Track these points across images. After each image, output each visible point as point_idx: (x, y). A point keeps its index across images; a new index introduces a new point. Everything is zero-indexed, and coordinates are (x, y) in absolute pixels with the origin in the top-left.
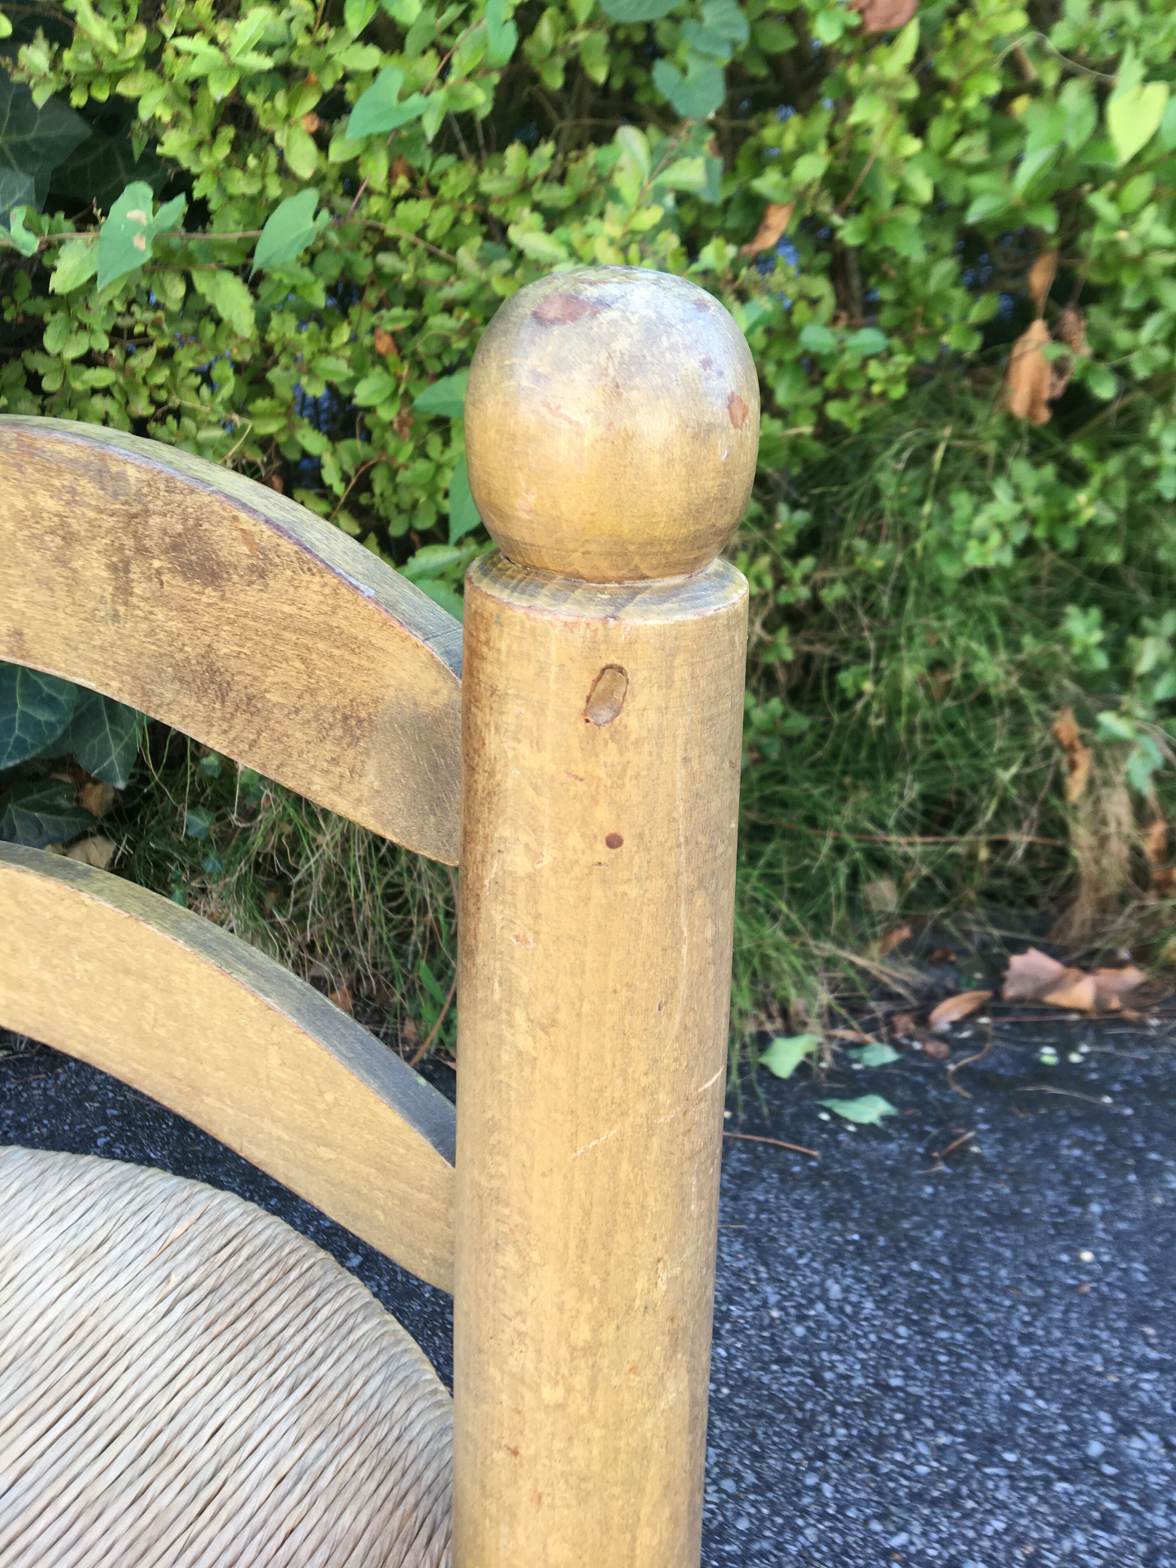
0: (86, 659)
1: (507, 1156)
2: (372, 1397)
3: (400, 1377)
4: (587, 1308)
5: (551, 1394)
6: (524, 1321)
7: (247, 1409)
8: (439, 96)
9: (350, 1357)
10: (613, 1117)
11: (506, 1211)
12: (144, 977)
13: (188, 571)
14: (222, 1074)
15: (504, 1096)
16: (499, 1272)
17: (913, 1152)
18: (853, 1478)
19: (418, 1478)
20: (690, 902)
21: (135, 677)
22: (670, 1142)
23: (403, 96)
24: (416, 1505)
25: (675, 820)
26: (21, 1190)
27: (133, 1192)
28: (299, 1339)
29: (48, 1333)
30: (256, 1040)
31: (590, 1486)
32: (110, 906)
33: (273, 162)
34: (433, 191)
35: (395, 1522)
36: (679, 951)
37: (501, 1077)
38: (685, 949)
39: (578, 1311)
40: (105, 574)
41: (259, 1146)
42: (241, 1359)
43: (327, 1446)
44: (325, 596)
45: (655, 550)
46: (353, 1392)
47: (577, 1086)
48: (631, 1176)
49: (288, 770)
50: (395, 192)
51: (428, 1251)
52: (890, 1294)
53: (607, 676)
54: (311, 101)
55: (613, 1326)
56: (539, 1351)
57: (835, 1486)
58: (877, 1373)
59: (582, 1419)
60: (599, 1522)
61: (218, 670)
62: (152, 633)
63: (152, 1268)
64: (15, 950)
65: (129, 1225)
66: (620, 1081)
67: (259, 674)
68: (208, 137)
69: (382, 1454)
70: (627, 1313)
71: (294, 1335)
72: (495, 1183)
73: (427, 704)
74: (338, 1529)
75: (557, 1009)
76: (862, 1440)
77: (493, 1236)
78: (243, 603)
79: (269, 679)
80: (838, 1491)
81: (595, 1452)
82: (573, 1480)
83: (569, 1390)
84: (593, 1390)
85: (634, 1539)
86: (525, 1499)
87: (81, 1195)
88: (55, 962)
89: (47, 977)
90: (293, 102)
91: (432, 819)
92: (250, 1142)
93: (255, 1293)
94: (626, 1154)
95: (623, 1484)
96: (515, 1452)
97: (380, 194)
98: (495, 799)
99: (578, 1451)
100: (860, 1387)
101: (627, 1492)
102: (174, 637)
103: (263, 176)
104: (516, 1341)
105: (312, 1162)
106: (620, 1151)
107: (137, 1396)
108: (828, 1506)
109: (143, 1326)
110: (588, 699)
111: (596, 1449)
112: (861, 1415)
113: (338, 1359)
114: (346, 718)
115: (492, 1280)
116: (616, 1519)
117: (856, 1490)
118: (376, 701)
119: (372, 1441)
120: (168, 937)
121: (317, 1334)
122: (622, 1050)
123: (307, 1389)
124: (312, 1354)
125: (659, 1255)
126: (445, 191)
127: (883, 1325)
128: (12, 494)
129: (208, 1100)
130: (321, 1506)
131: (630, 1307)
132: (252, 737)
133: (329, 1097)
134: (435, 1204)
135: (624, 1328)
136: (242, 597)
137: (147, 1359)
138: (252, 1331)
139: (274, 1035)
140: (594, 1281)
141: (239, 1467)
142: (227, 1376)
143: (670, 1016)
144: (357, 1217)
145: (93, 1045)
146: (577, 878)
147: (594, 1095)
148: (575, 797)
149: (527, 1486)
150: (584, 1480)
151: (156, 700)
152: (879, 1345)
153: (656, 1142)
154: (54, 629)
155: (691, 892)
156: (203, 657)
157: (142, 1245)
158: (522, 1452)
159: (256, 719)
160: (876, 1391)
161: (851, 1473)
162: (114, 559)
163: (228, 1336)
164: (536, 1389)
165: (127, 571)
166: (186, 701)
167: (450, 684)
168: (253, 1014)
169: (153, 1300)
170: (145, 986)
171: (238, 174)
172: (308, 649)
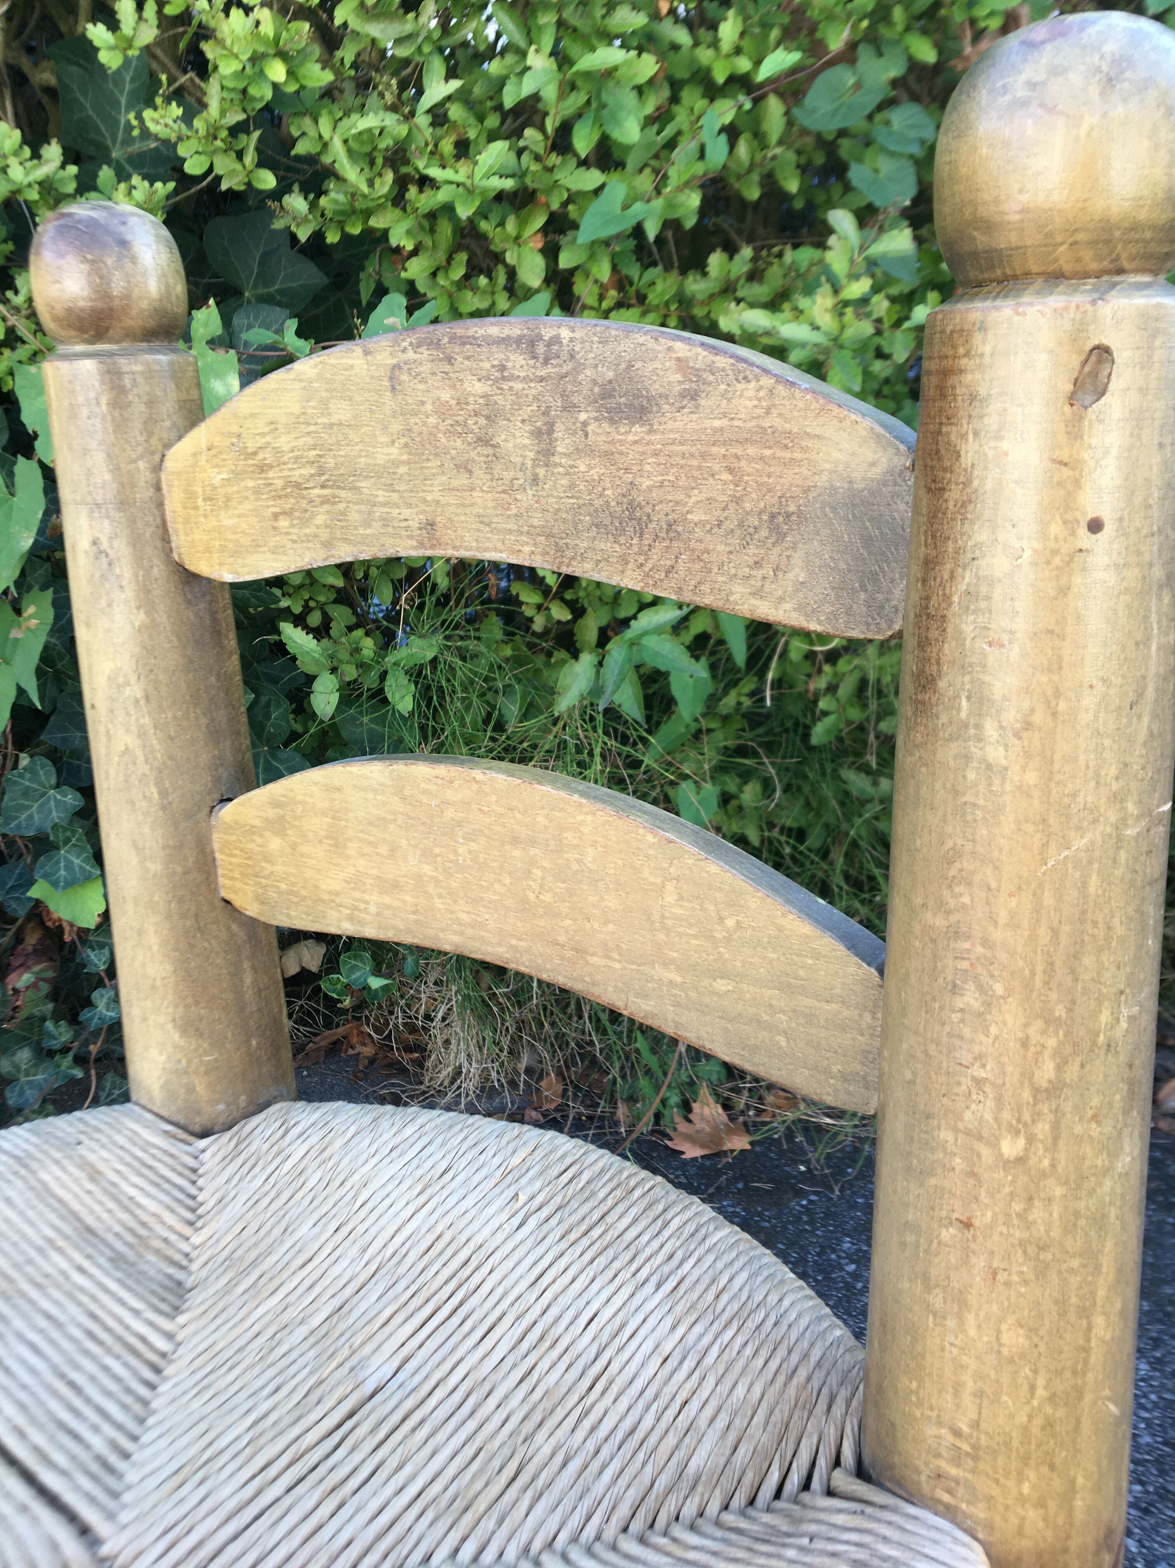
0: (499, 532)
1: (969, 884)
2: (740, 1290)
3: (765, 1273)
4: (1052, 1042)
5: (1011, 1147)
6: (983, 1066)
7: (618, 1301)
8: (658, 203)
9: (711, 1258)
10: (1085, 824)
11: (967, 945)
12: (533, 842)
13: (614, 415)
14: (611, 927)
15: (969, 818)
16: (955, 1017)
17: (1163, 1222)
18: (1158, 1533)
19: (806, 1356)
20: (1160, 598)
21: (549, 536)
22: (1136, 859)
23: (626, 207)
24: (809, 1379)
25: (1150, 507)
26: (357, 1133)
27: (466, 1131)
28: (656, 1244)
29: (407, 1245)
30: (652, 879)
31: (1048, 1256)
32: (502, 776)
33: (501, 278)
34: (641, 299)
35: (792, 1391)
36: (1149, 648)
37: (968, 798)
38: (1154, 648)
39: (1043, 1046)
40: (527, 442)
41: (647, 996)
42: (602, 1261)
43: (706, 1330)
44: (759, 400)
45: (1137, 236)
46: (721, 1286)
47: (1050, 791)
48: (1100, 892)
49: (705, 588)
50: (605, 305)
51: (835, 1069)
52: (1163, 1356)
53: (1093, 358)
54: (539, 221)
55: (1076, 1066)
56: (999, 1100)
57: (1139, 1541)
58: (1165, 1431)
59: (1043, 1175)
60: (1056, 1302)
61: (639, 505)
62: (572, 486)
63: (497, 1190)
64: (394, 849)
65: (469, 1156)
66: (1092, 784)
67: (682, 497)
68: (444, 263)
69: (763, 1336)
70: (1091, 1050)
71: (649, 1242)
72: (953, 918)
73: (863, 479)
74: (734, 1399)
75: (1032, 711)
76: (1160, 1496)
77: (950, 978)
78: (672, 431)
79: (693, 499)
80: (1144, 1546)
81: (1055, 1215)
82: (1032, 1250)
83: (1031, 1139)
84: (1056, 1139)
85: (1090, 1328)
86: (978, 1279)
87: (417, 1135)
88: (437, 851)
89: (427, 870)
90: (522, 224)
91: (863, 596)
92: (637, 995)
93: (604, 1208)
94: (1096, 866)
95: (1081, 1256)
96: (967, 1225)
97: (591, 308)
98: (970, 507)
99: (1037, 1213)
100: (1148, 1444)
101: (1085, 1266)
102: (593, 484)
103: (493, 293)
104: (974, 1091)
105: (707, 1000)
106: (1090, 862)
107: (505, 1294)
108: (1135, 1560)
109: (500, 1237)
110: (1076, 380)
111: (1056, 1211)
112: (1155, 1472)
113: (699, 1260)
114: (773, 516)
115: (947, 1029)
116: (1074, 1300)
117: (1163, 1545)
118: (806, 491)
119: (751, 1325)
120: (563, 794)
121: (673, 1240)
122: (1095, 750)
123: (674, 1284)
124: (671, 1257)
125: (1122, 987)
126: (653, 298)
127: (1163, 1386)
128: (437, 388)
129: (592, 960)
130: (711, 1380)
131: (1094, 1043)
132: (669, 563)
133: (730, 923)
134: (846, 1013)
135: (1088, 1067)
136: (670, 425)
137: (510, 1263)
138: (608, 1238)
139: (672, 870)
140: (1060, 1011)
141: (620, 1349)
142: (591, 1275)
143: (1140, 717)
144: (755, 1049)
145: (470, 931)
146: (1057, 568)
147: (1066, 800)
148: (1058, 483)
149: (979, 1263)
150: (1042, 1248)
151: (569, 553)
152: (1162, 1404)
153: (1123, 856)
154: (468, 511)
155: (1161, 587)
156: (624, 496)
157: (484, 1172)
158: (976, 1222)
159: (675, 544)
160: (1166, 1449)
161: (1155, 1528)
162: (539, 424)
163: (585, 1242)
164: (994, 1144)
165: (551, 431)
166: (602, 546)
167: (891, 451)
168: (651, 852)
169: (505, 1216)
170: (533, 851)
171: (469, 294)
172: (737, 457)
